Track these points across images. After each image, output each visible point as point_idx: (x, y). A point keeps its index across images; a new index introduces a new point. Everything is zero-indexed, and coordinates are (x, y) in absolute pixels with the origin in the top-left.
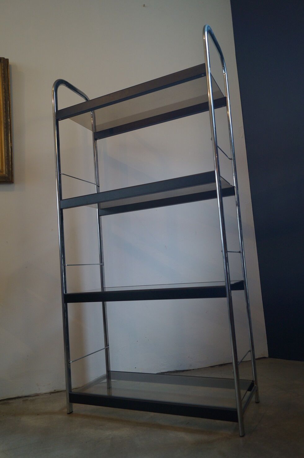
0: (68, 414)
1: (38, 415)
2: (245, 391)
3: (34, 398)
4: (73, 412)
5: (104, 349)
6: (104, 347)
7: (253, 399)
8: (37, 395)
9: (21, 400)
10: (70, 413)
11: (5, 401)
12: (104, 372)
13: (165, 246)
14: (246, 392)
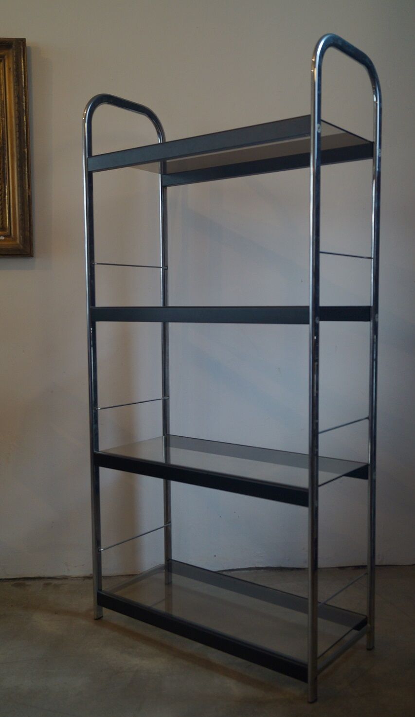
0: (95, 619)
1: (56, 613)
2: (349, 629)
3: (60, 582)
4: (103, 618)
5: (164, 528)
6: (163, 524)
7: (363, 641)
8: (65, 578)
9: (42, 582)
10: (99, 618)
11: (21, 582)
12: (162, 561)
13: (279, 369)
14: (351, 630)
